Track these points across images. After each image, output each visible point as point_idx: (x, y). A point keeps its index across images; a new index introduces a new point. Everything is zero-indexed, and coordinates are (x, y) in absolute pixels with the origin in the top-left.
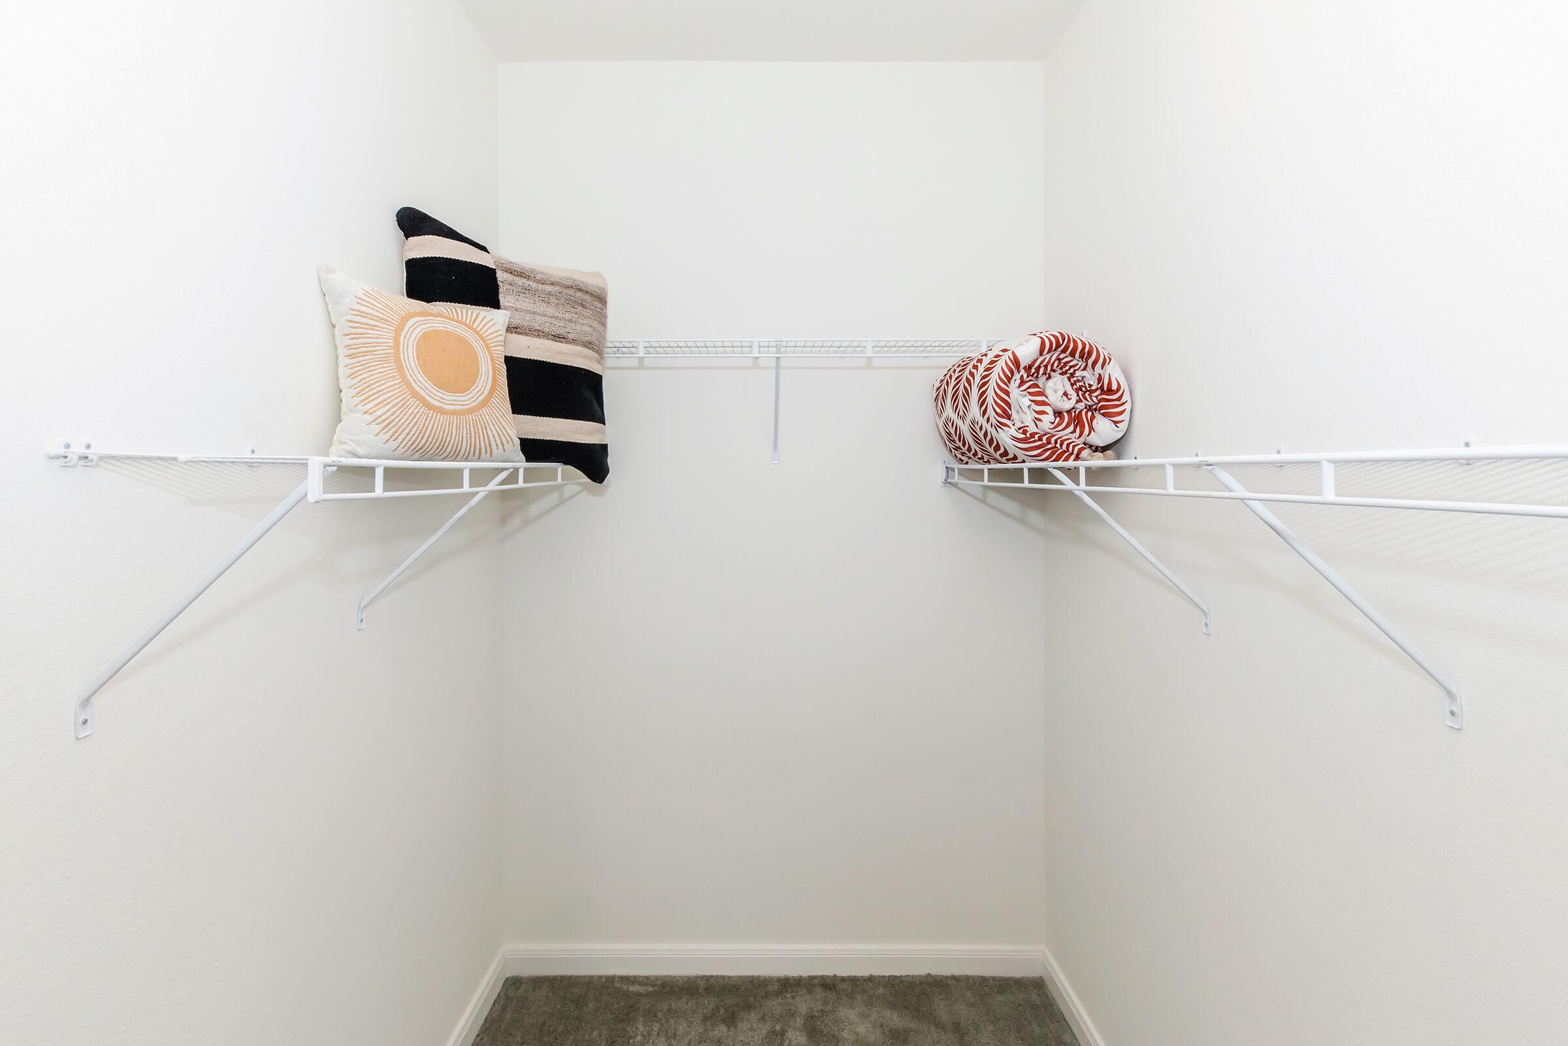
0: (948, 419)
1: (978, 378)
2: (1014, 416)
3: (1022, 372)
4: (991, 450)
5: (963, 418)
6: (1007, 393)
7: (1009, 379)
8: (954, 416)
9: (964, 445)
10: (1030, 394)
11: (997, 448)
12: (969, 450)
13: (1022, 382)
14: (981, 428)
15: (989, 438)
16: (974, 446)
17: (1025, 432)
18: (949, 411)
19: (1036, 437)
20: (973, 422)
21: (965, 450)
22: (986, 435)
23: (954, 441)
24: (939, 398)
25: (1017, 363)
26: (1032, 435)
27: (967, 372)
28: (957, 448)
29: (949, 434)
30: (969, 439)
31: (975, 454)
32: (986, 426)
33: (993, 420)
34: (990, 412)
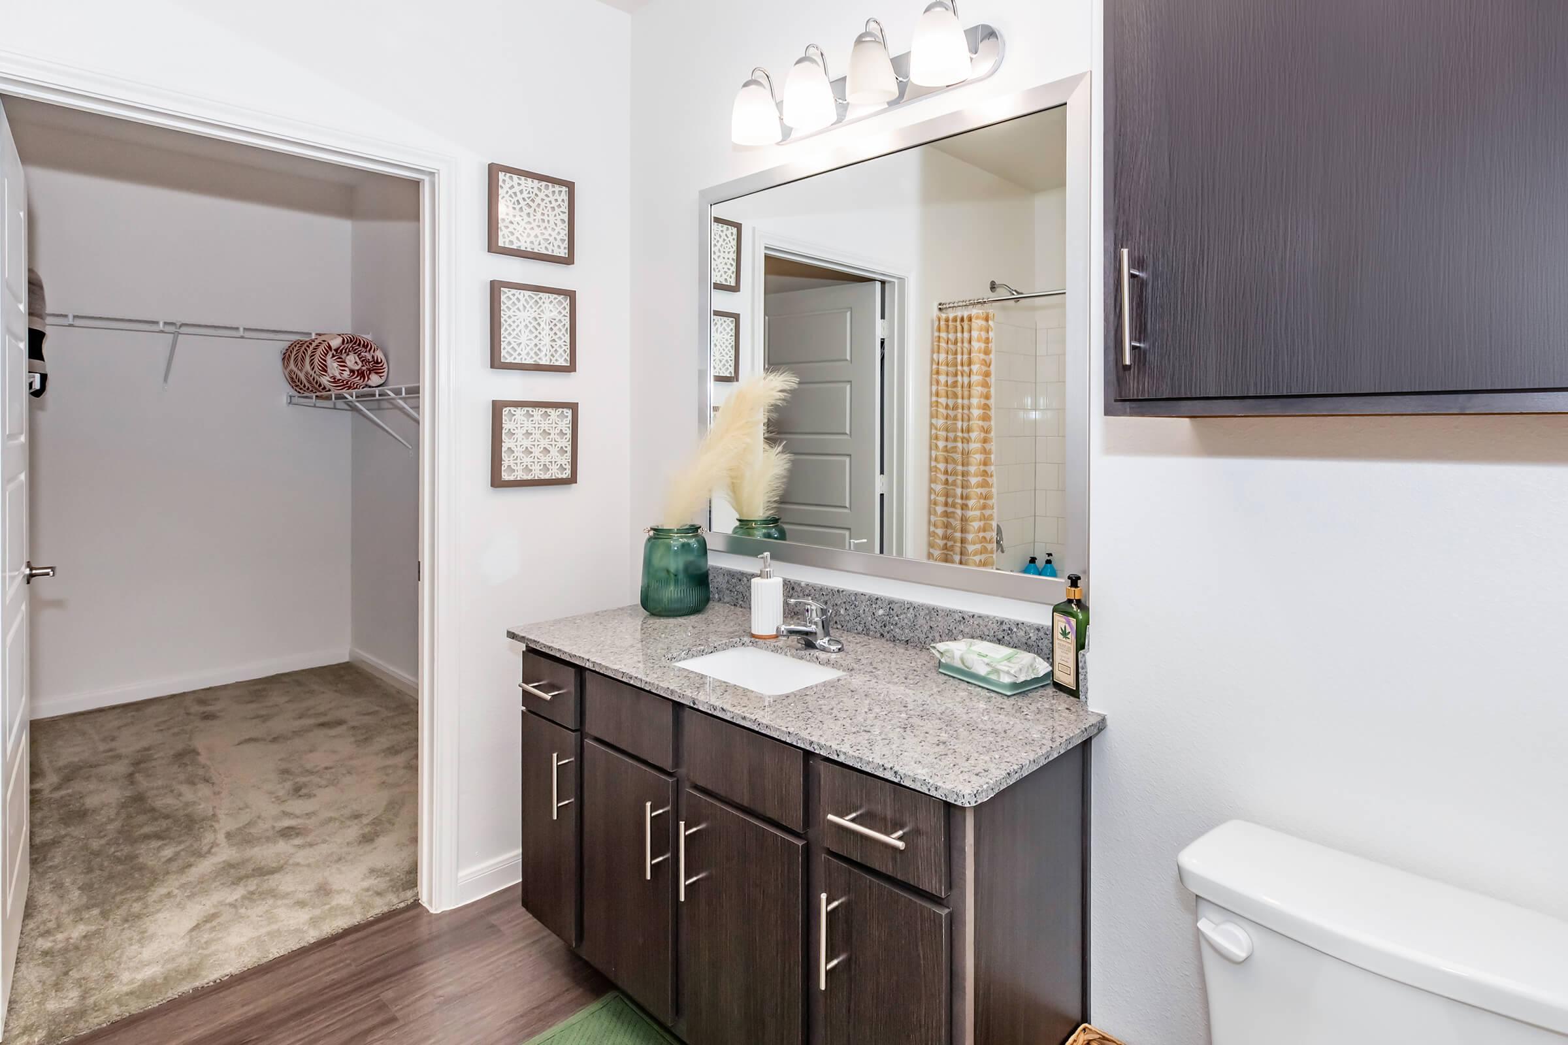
0: (291, 371)
1: (309, 352)
2: (329, 371)
3: (333, 351)
4: (317, 386)
5: (301, 370)
6: (325, 361)
7: (326, 355)
8: (295, 369)
9: (301, 384)
10: (338, 362)
11: (320, 385)
12: (305, 386)
13: (333, 356)
14: (311, 376)
15: (315, 381)
16: (307, 384)
17: (334, 379)
18: (292, 366)
19: (341, 381)
20: (307, 373)
21: (302, 387)
22: (314, 379)
23: (295, 382)
24: (286, 358)
25: (330, 347)
26: (339, 380)
27: (303, 349)
28: (297, 386)
29: (292, 378)
30: (305, 381)
31: (308, 389)
32: (313, 375)
33: (317, 373)
34: (316, 369)
